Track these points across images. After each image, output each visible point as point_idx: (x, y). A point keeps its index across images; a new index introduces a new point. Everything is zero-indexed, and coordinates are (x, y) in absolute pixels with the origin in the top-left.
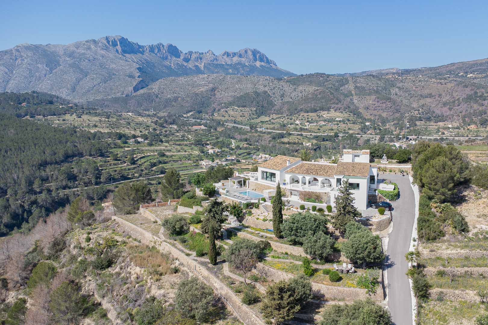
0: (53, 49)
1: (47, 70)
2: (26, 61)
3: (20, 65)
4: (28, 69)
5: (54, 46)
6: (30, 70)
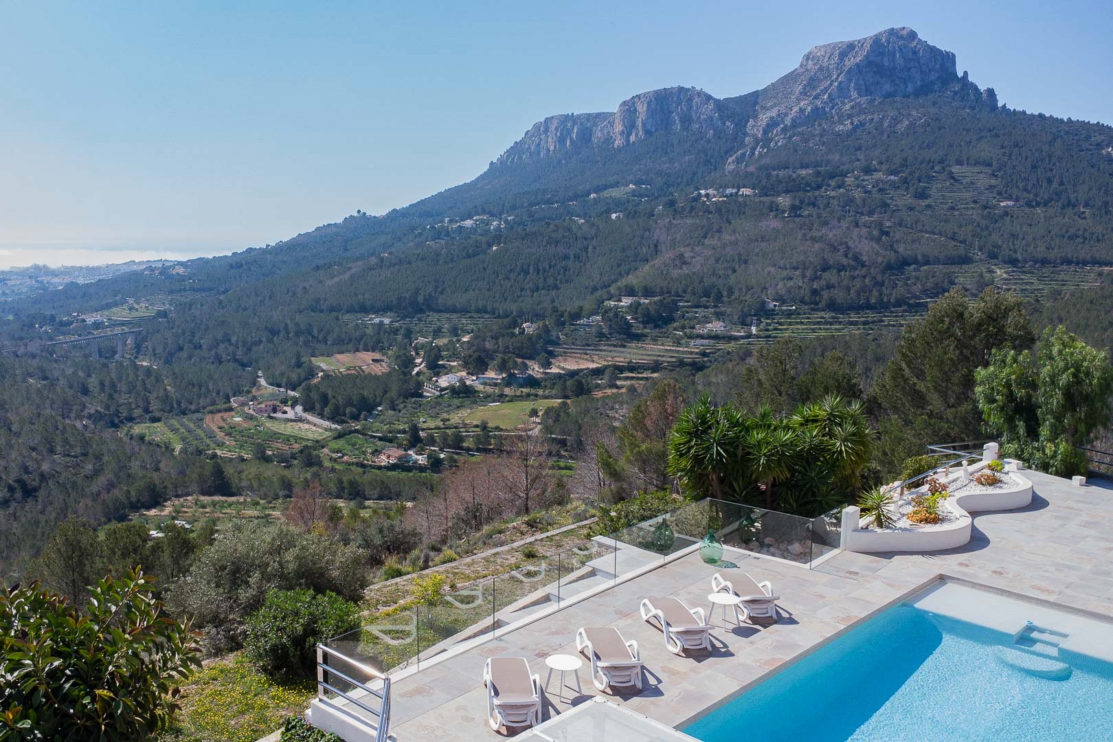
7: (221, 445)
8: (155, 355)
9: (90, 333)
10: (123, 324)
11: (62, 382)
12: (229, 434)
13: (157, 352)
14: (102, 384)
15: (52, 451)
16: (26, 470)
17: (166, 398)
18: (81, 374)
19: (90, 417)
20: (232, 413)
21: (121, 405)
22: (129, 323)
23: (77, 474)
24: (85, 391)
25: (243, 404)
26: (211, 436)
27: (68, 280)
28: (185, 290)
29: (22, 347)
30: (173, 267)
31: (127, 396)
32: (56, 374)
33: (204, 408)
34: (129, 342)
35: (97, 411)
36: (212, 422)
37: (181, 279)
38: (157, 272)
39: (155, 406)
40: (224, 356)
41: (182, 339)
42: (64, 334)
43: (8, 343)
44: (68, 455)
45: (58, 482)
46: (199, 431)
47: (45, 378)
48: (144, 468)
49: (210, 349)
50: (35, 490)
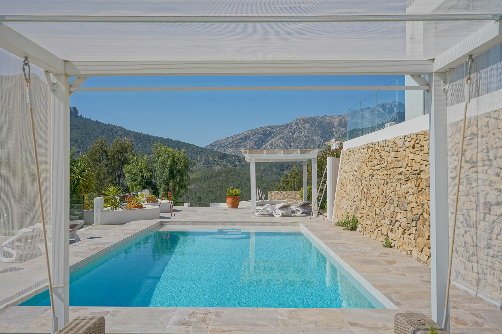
0: (329, 121)
1: (320, 142)
2: (303, 133)
3: (297, 137)
4: (304, 141)
5: (330, 117)
6: (306, 142)
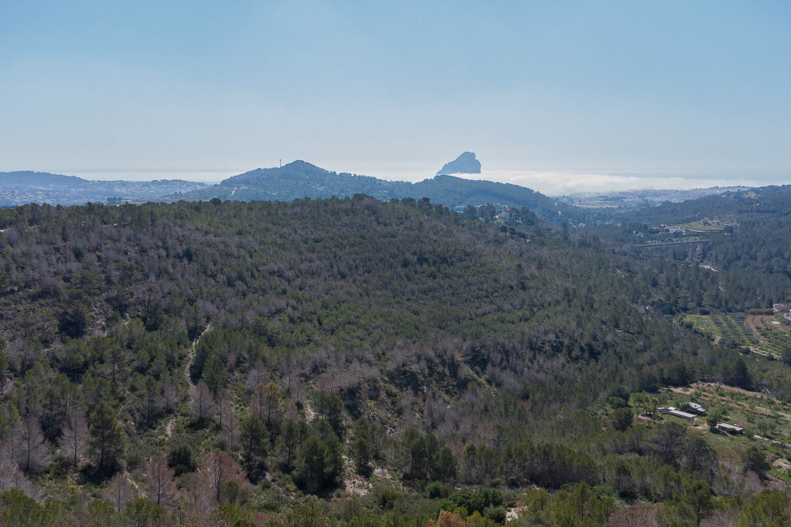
7: (755, 343)
8: (717, 261)
9: (670, 240)
10: (697, 235)
11: (640, 275)
12: (764, 335)
13: (719, 259)
14: (668, 280)
15: (617, 326)
16: (595, 338)
17: (716, 297)
18: (655, 271)
19: (653, 304)
20: (772, 317)
21: (679, 298)
22: (702, 234)
23: (631, 347)
24: (655, 284)
25: (783, 311)
26: (748, 334)
27: (665, 199)
28: (751, 211)
29: (619, 247)
30: (747, 192)
31: (686, 291)
32: (637, 269)
33: (748, 309)
34: (698, 249)
35: (659, 300)
36: (752, 322)
37: (751, 202)
38: (732, 196)
39: (706, 301)
40: (775, 267)
41: (740, 251)
42: (652, 239)
43: (610, 243)
44: (628, 332)
45: (615, 351)
46: (739, 328)
47: (629, 271)
48: (684, 351)
49: (764, 261)
50: (599, 353)
